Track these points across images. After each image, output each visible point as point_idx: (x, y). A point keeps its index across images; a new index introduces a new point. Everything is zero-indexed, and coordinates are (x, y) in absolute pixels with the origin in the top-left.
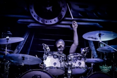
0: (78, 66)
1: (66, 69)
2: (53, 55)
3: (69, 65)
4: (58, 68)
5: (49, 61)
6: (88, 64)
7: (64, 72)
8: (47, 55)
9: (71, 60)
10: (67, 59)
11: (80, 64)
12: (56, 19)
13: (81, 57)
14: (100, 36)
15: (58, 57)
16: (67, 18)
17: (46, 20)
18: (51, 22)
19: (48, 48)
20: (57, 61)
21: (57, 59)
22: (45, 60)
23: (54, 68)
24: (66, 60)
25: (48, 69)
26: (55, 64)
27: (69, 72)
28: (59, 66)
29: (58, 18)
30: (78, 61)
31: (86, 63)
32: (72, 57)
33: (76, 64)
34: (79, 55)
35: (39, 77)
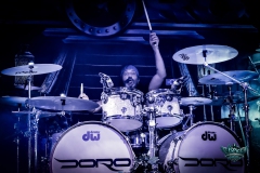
0: (167, 112)
1: (145, 119)
2: (120, 94)
3: (150, 112)
4: (129, 117)
5: (113, 104)
6: (185, 108)
7: (141, 124)
8: (109, 93)
9: (153, 102)
10: (145, 99)
11: (170, 107)
12: (116, 25)
13: (172, 96)
14: (205, 56)
15: (128, 97)
16: (137, 24)
17: (97, 29)
18: (107, 31)
19: (110, 81)
20: (127, 103)
21: (128, 101)
22: (105, 102)
23: (123, 117)
24: (144, 102)
25: (111, 119)
26: (124, 110)
27: (152, 123)
28: (132, 114)
30: (167, 103)
31: (182, 107)
32: (155, 96)
33: (163, 109)
34: (168, 92)
35: (95, 135)
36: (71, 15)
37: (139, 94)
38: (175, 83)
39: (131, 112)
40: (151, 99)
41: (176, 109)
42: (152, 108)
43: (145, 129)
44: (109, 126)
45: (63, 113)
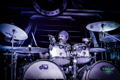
0: (83, 55)
1: (71, 59)
2: (59, 46)
3: (74, 55)
4: (63, 58)
5: (55, 51)
6: (92, 54)
7: (69, 61)
8: (53, 45)
9: (76, 50)
10: (72, 49)
11: (85, 53)
12: (58, 10)
13: (85, 47)
15: (63, 47)
16: (68, 10)
17: (48, 12)
18: (53, 13)
19: (54, 39)
20: (62, 50)
22: (51, 50)
23: (60, 58)
25: (54, 59)
26: (61, 54)
27: (75, 61)
28: (65, 56)
29: (60, 10)
30: (83, 51)
31: (90, 53)
32: (77, 47)
33: (81, 54)
34: (83, 45)
35: (46, 66)
36: (35, 5)
37: (69, 46)
38: (87, 41)
39: (64, 55)
40: (74, 48)
41: (88, 54)
42: (75, 53)
43: (71, 64)
44: (53, 62)
45: (29, 55)
